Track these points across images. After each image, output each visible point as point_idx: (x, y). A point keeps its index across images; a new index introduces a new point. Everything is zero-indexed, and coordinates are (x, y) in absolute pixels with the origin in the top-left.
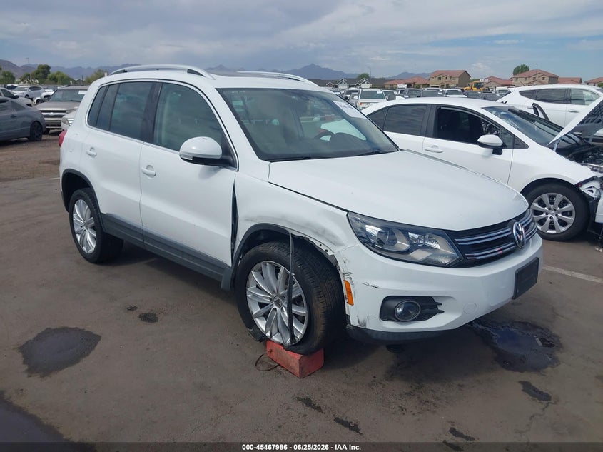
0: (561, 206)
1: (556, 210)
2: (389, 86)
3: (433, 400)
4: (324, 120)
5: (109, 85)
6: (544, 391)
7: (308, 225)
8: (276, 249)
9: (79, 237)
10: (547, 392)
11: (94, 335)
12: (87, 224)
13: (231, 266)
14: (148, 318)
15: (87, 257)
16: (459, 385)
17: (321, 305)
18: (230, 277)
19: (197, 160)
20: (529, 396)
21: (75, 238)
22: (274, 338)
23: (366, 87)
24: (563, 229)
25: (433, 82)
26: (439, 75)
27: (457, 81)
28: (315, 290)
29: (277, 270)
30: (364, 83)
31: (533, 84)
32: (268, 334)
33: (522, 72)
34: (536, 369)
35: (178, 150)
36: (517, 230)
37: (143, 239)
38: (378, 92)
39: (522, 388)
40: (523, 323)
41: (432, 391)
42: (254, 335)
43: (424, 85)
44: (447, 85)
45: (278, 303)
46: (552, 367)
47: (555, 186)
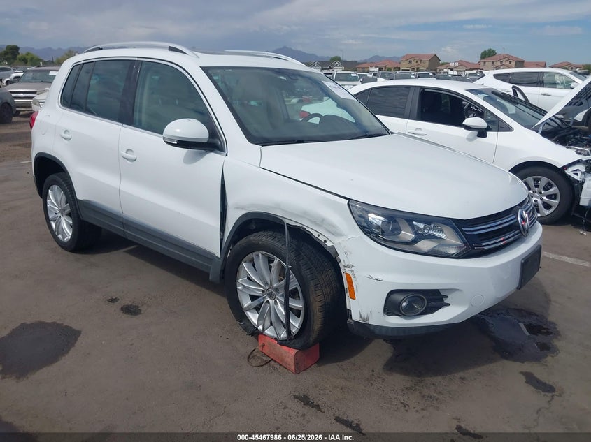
0: (545, 189)
1: (540, 193)
2: (361, 69)
3: (435, 395)
4: (302, 102)
5: (84, 64)
6: (547, 383)
7: (305, 214)
8: (269, 239)
9: (53, 224)
10: (550, 383)
11: (74, 330)
12: (62, 211)
13: (220, 256)
14: (131, 310)
15: (62, 245)
16: (461, 378)
17: (318, 298)
18: (219, 268)
19: (182, 144)
20: (533, 388)
21: (50, 226)
22: (267, 332)
23: (339, 70)
24: (547, 212)
25: (404, 65)
26: (409, 59)
27: (427, 64)
28: (312, 283)
29: (271, 261)
30: (336, 66)
31: (500, 68)
32: (260, 328)
33: (489, 56)
34: (537, 359)
35: (161, 133)
36: (522, 217)
37: (124, 228)
38: (352, 75)
39: (524, 380)
40: (518, 310)
41: (433, 384)
42: (245, 329)
43: (395, 68)
44: (418, 68)
45: (271, 295)
46: (552, 356)
47: (539, 169)
